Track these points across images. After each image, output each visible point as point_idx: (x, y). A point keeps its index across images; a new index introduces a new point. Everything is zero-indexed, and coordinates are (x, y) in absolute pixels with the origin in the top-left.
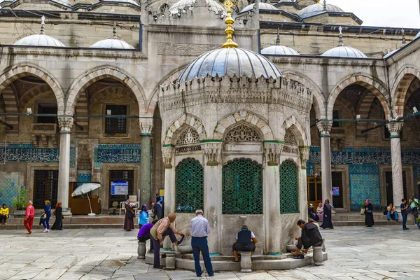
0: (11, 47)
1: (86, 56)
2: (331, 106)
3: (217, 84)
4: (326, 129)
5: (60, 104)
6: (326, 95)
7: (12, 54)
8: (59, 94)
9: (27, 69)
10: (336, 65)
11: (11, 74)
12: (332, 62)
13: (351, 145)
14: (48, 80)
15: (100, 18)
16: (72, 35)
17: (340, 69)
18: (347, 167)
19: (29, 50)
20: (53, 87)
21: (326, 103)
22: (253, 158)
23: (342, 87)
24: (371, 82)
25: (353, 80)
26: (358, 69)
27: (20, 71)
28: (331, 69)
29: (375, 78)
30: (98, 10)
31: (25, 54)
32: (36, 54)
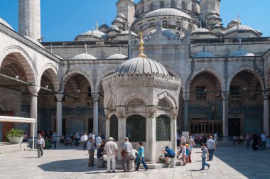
0: (68, 61)
1: (103, 63)
2: (229, 84)
3: (121, 77)
4: (225, 96)
5: (92, 88)
6: (226, 78)
7: (69, 64)
8: (91, 83)
9: (76, 71)
10: (232, 61)
11: (69, 74)
12: (230, 59)
13: (246, 104)
14: (86, 76)
15: (115, 43)
16: (102, 53)
17: (235, 63)
18: (243, 116)
19: (76, 62)
20: (89, 79)
21: (226, 82)
22: (141, 114)
23: (236, 73)
24: (252, 70)
25: (242, 69)
26: (245, 63)
27: (73, 72)
28: (229, 63)
29: (255, 67)
30: (115, 39)
31: (74, 64)
32: (80, 64)
